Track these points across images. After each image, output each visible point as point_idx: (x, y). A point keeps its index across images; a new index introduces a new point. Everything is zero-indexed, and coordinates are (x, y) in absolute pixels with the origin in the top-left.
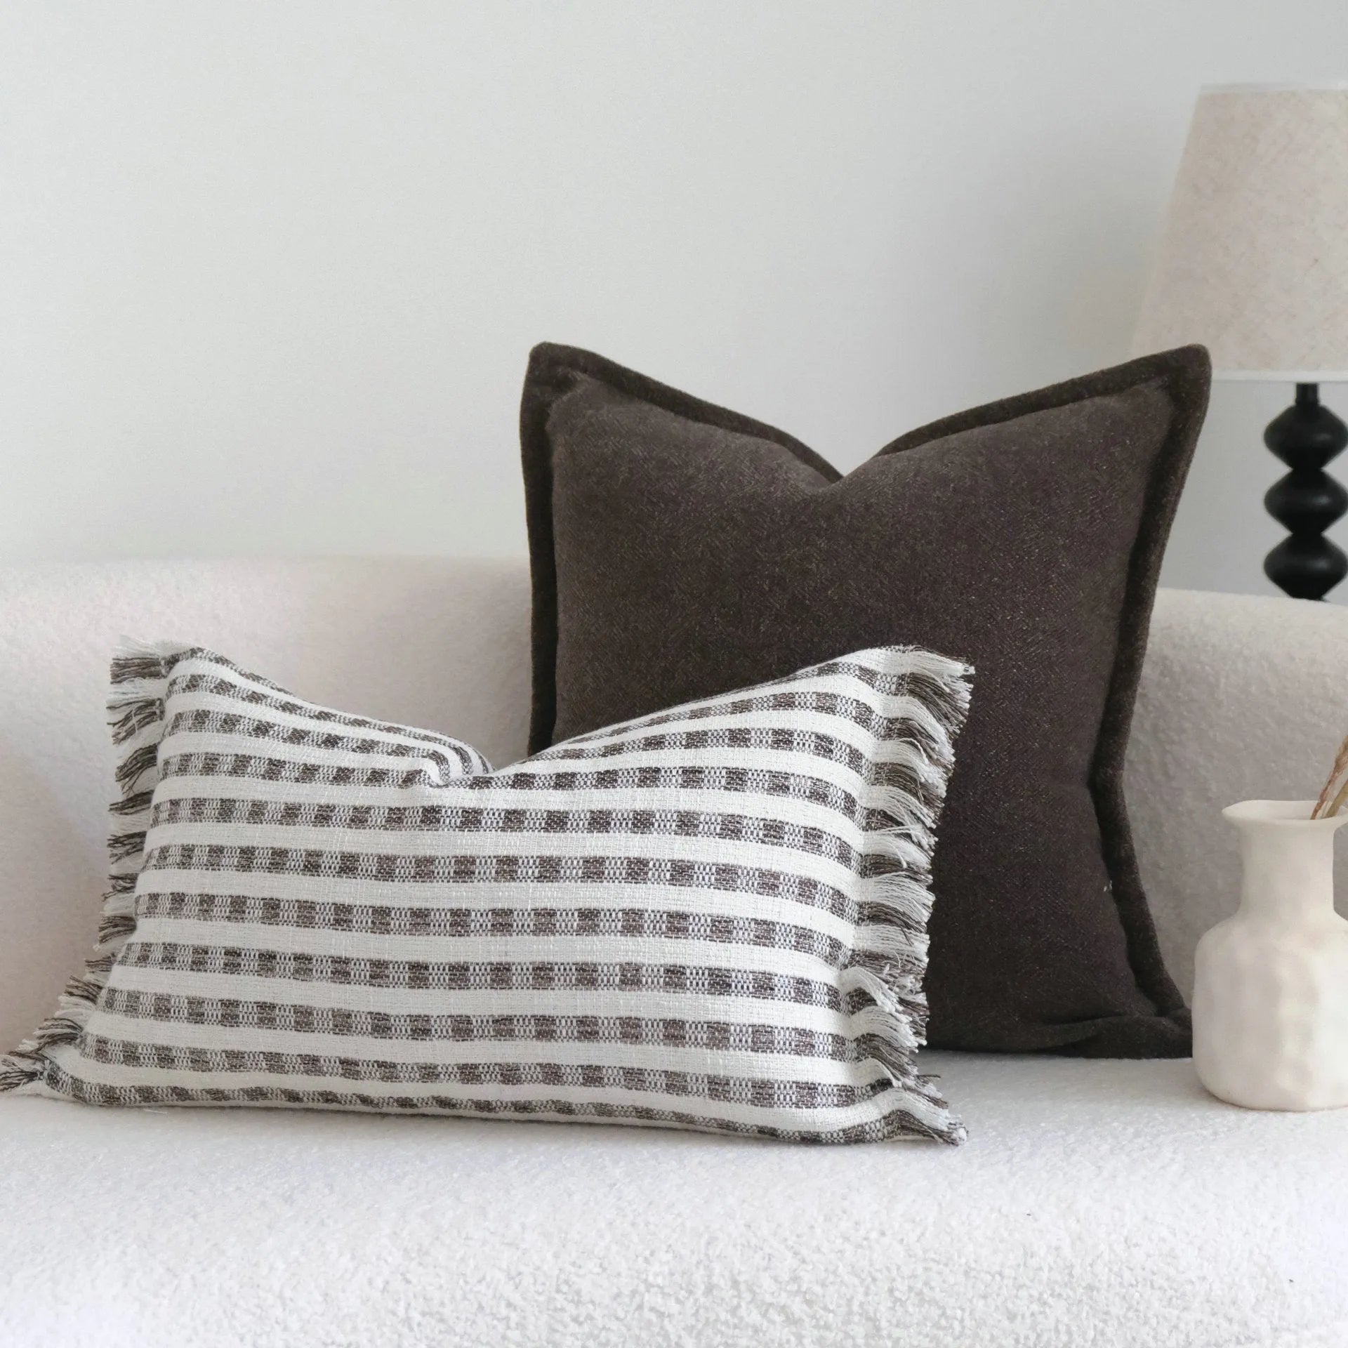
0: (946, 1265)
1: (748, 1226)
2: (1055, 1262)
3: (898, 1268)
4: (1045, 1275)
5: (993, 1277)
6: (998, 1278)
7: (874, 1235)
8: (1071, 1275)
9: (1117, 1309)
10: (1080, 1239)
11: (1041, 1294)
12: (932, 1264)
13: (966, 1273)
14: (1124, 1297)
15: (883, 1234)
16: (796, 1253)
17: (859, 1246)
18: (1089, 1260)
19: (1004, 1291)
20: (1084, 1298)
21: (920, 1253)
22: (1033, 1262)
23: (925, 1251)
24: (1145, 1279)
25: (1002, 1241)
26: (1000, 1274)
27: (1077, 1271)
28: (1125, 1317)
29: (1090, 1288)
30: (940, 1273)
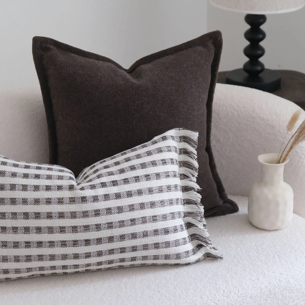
0: (246, 297)
1: (201, 298)
2: (267, 289)
3: (237, 300)
4: (266, 293)
5: (256, 297)
6: (257, 297)
7: (229, 293)
8: (271, 292)
9: (280, 298)
10: (270, 283)
11: (265, 298)
12: (243, 298)
13: (250, 298)
14: (281, 294)
15: (231, 293)
16: (215, 303)
17: (227, 297)
18: (273, 288)
19: (258, 300)
20: (274, 297)
21: (240, 295)
22: (263, 291)
23: (241, 295)
24: (285, 289)
25: (255, 287)
26: (257, 296)
27: (272, 291)
28: (282, 298)
29: (275, 294)
30: (245, 299)
